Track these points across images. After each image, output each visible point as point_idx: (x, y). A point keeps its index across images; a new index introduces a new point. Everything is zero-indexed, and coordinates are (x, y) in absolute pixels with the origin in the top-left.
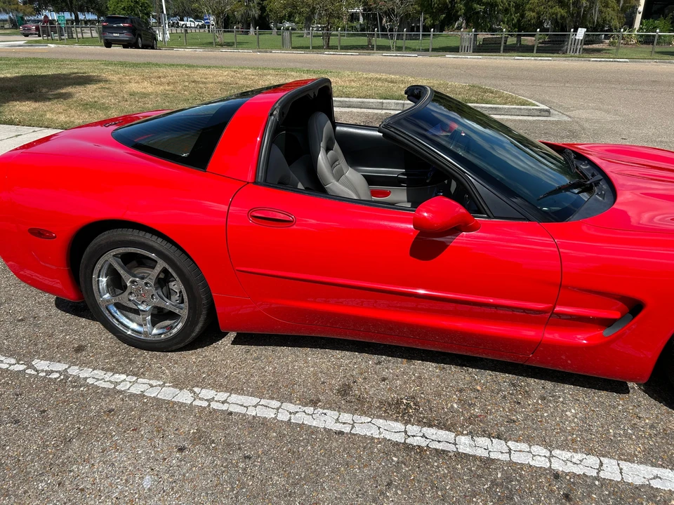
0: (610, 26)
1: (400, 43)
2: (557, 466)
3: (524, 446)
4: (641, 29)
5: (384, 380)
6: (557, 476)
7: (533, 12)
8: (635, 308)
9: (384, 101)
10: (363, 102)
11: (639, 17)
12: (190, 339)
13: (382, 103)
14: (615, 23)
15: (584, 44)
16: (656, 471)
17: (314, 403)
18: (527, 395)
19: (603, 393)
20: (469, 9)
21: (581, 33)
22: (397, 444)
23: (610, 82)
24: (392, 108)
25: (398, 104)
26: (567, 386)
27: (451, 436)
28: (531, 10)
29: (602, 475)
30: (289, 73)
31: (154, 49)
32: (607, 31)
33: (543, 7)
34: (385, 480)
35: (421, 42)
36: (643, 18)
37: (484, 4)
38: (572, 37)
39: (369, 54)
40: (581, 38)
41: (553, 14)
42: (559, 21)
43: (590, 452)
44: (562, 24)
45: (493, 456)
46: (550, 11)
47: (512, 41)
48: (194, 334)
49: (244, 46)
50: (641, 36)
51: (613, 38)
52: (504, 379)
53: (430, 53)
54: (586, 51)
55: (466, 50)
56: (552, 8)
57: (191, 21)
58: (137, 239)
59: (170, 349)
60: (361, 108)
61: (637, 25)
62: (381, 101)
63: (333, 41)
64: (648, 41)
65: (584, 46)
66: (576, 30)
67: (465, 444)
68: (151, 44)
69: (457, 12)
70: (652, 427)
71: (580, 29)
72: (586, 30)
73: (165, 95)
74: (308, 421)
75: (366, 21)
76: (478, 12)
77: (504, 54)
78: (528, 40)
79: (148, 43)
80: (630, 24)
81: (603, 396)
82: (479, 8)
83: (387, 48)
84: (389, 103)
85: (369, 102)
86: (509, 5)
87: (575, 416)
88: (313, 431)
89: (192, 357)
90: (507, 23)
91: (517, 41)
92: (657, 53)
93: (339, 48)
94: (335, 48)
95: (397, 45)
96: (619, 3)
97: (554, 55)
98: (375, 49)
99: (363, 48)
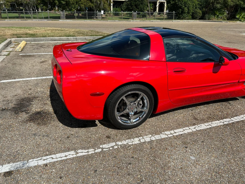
7: (83, 4)
9: (69, 37)
10: (60, 38)
13: (68, 38)
20: (60, 3)
21: (102, 12)
24: (72, 40)
25: (74, 38)
33: (86, 3)
36: (113, 7)
37: (65, 1)
38: (98, 13)
40: (103, 14)
41: (90, 5)
42: (92, 8)
44: (92, 9)
46: (88, 4)
50: (114, 13)
51: (106, 14)
53: (49, 19)
55: (63, 19)
56: (89, 3)
60: (60, 41)
61: (112, 10)
62: (67, 37)
64: (116, 14)
76: (64, 4)
77: (77, 19)
80: (110, 9)
82: (63, 3)
83: (29, 18)
84: (71, 38)
85: (63, 38)
86: (74, 2)
90: (74, 8)
91: (78, 15)
92: (123, 18)
93: (8, 18)
94: (6, 18)
95: (34, 16)
96: (108, 2)
97: (93, 19)
98: (25, 18)
99: (17, 18)
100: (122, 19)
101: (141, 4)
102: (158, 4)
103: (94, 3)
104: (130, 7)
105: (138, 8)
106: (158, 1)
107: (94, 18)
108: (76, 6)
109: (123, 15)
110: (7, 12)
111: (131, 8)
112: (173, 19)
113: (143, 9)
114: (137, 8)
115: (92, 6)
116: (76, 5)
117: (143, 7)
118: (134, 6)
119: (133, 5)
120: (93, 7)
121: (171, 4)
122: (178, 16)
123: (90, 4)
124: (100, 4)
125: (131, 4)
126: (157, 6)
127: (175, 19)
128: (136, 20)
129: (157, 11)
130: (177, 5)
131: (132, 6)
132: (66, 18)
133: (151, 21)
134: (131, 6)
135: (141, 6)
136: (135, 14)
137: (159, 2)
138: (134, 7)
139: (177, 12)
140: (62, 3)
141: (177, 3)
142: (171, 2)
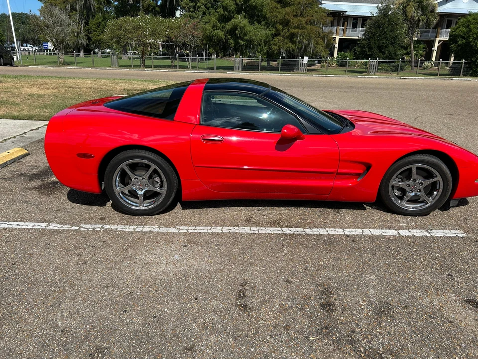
0: (320, 55)
1: (194, 64)
2: (347, 233)
3: (332, 229)
4: (337, 57)
5: (264, 216)
6: (347, 236)
7: (276, 46)
8: (369, 167)
11: (336, 50)
12: (166, 206)
14: (323, 54)
15: (308, 66)
16: (383, 231)
17: (238, 226)
18: (328, 214)
19: (358, 211)
20: (236, 43)
21: (306, 59)
22: (280, 234)
23: (327, 87)
26: (343, 210)
27: (302, 229)
28: (275, 45)
29: (364, 234)
30: (133, 82)
31: (12, 66)
32: (318, 59)
33: (281, 43)
34: (281, 245)
35: (207, 64)
36: (338, 51)
37: (245, 40)
38: (300, 62)
39: (176, 71)
40: (306, 63)
41: (288, 48)
43: (358, 228)
44: (293, 54)
45: (321, 233)
46: (286, 46)
47: (265, 64)
48: (169, 203)
49: (82, 65)
50: (338, 61)
51: (323, 63)
52: (317, 211)
53: (215, 70)
54: (309, 70)
55: (238, 69)
56: (287, 44)
57: (30, 47)
58: (144, 154)
59: (154, 214)
61: (335, 55)
63: (148, 62)
64: (342, 64)
65: (308, 68)
66: (303, 58)
67: (308, 231)
68: (11, 63)
69: (230, 45)
70: (379, 219)
71: (305, 57)
72: (307, 58)
73: (55, 96)
74: (237, 231)
75: (164, 49)
76: (243, 46)
78: (273, 64)
79: (7, 62)
80: (332, 55)
81: (359, 212)
82: (242, 43)
83: (186, 67)
86: (261, 41)
87: (349, 219)
88: (242, 234)
89: (167, 216)
90: (260, 52)
91: (268, 64)
92: (348, 71)
93: (153, 67)
94: (150, 67)
95: (192, 65)
96: (324, 42)
97: (292, 73)
98: (178, 68)
99: (169, 67)
100: (347, 73)
101: (392, 44)
102: (436, 45)
103: (296, 44)
104: (367, 50)
105: (384, 53)
106: (437, 40)
107: (295, 71)
108: (264, 48)
109: (358, 66)
110: (152, 58)
111: (368, 53)
112: (461, 75)
113: (395, 54)
114: (381, 51)
115: (291, 50)
116: (265, 46)
117: (395, 51)
118: (376, 49)
119: (373, 46)
120: (293, 50)
121: (458, 46)
122: (472, 69)
123: (290, 45)
124: (309, 44)
125: (369, 44)
126: (433, 49)
127: (465, 75)
128: (375, 75)
129: (434, 59)
130: (471, 46)
131: (371, 49)
132: (242, 69)
133: (402, 77)
134: (369, 48)
135: (391, 48)
136: (373, 63)
137: (440, 41)
138: (376, 51)
139: (471, 61)
140: (239, 44)
141: (472, 44)
142: (458, 42)
